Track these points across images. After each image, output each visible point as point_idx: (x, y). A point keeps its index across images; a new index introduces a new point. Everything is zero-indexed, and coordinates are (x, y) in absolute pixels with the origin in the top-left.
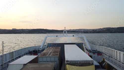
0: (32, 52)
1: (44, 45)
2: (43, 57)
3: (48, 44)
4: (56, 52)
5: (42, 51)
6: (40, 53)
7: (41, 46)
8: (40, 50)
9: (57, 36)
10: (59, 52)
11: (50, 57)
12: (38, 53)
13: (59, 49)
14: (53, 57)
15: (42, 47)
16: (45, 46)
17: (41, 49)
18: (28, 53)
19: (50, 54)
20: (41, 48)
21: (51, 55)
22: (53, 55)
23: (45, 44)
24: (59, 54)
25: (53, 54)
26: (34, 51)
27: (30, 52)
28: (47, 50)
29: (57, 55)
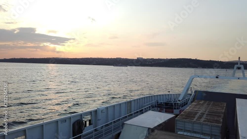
0: (162, 105)
1: (186, 94)
2: (186, 120)
3: (196, 92)
4: (216, 116)
5: (182, 106)
6: (178, 109)
7: (179, 95)
8: (178, 104)
9: (217, 77)
10: (222, 115)
11: (200, 123)
12: (175, 109)
13: (222, 108)
14: (207, 125)
15: (183, 98)
16: (189, 95)
17: (179, 101)
18: (155, 106)
19: (200, 117)
20: (180, 98)
21: (203, 119)
22: (208, 121)
23: (189, 92)
24: (221, 120)
25: (208, 118)
26: (166, 104)
27: (159, 105)
28: (194, 107)
29: (218, 122)
